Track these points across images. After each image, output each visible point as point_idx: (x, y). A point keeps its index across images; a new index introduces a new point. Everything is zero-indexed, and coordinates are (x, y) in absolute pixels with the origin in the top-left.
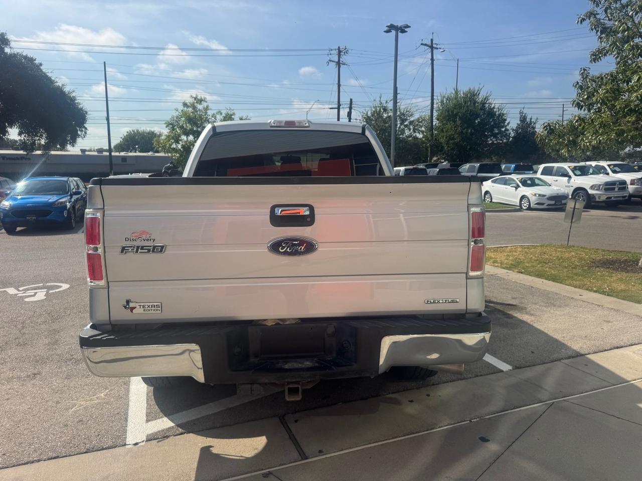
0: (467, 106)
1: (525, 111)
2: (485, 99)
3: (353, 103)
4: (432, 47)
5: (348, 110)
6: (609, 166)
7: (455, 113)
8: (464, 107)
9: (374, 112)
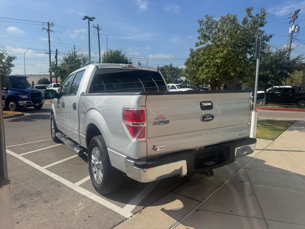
0: (117, 58)
1: (140, 62)
2: (124, 55)
3: (58, 51)
4: (98, 28)
5: (55, 55)
6: (176, 86)
7: (111, 60)
8: (115, 58)
9: (70, 56)
